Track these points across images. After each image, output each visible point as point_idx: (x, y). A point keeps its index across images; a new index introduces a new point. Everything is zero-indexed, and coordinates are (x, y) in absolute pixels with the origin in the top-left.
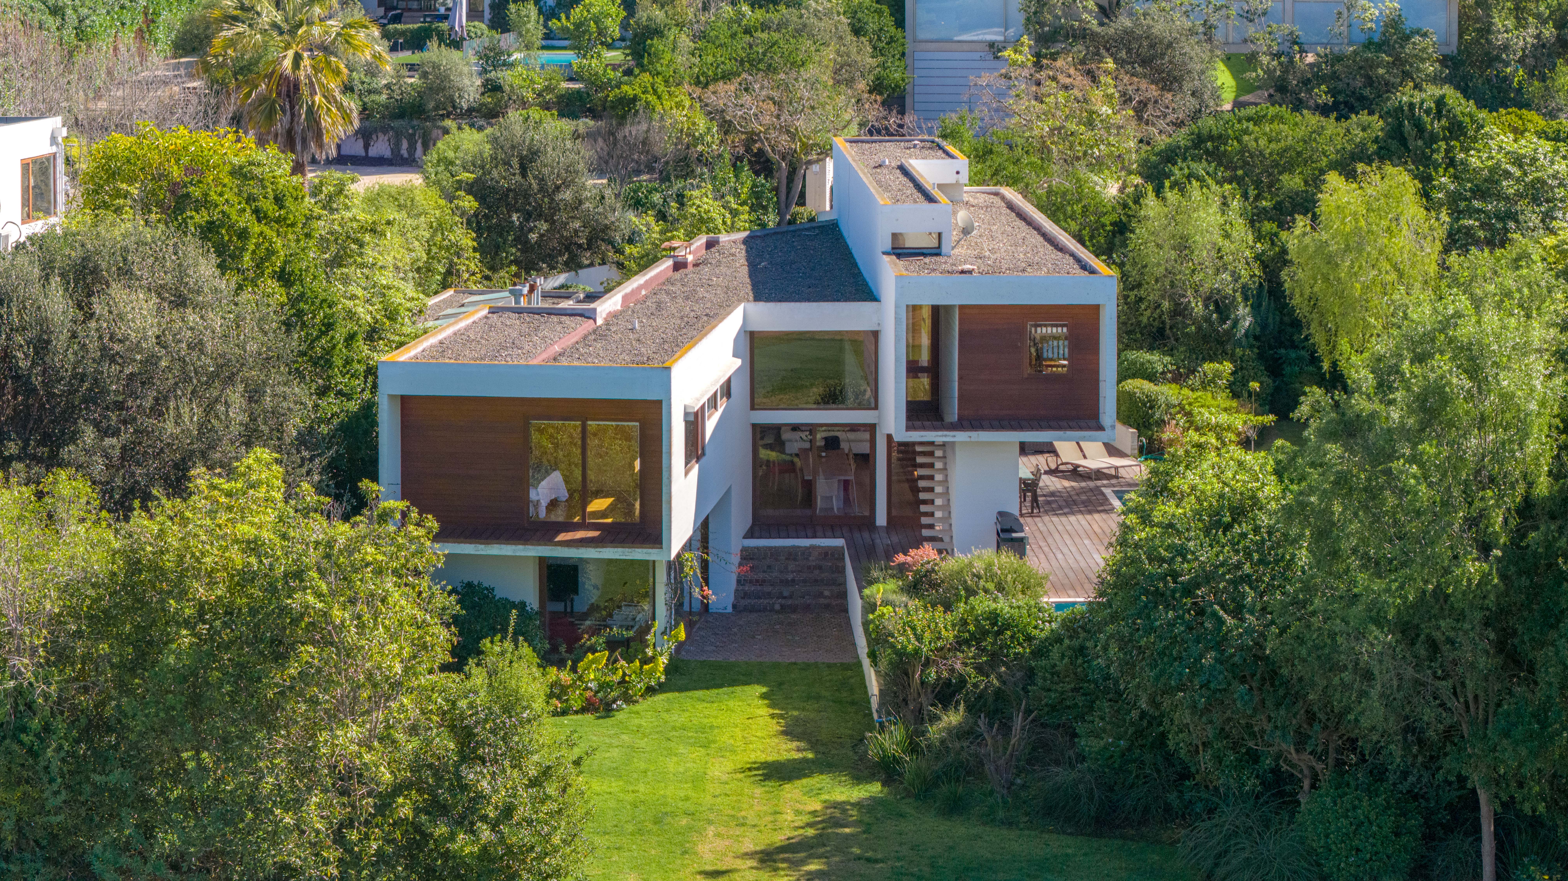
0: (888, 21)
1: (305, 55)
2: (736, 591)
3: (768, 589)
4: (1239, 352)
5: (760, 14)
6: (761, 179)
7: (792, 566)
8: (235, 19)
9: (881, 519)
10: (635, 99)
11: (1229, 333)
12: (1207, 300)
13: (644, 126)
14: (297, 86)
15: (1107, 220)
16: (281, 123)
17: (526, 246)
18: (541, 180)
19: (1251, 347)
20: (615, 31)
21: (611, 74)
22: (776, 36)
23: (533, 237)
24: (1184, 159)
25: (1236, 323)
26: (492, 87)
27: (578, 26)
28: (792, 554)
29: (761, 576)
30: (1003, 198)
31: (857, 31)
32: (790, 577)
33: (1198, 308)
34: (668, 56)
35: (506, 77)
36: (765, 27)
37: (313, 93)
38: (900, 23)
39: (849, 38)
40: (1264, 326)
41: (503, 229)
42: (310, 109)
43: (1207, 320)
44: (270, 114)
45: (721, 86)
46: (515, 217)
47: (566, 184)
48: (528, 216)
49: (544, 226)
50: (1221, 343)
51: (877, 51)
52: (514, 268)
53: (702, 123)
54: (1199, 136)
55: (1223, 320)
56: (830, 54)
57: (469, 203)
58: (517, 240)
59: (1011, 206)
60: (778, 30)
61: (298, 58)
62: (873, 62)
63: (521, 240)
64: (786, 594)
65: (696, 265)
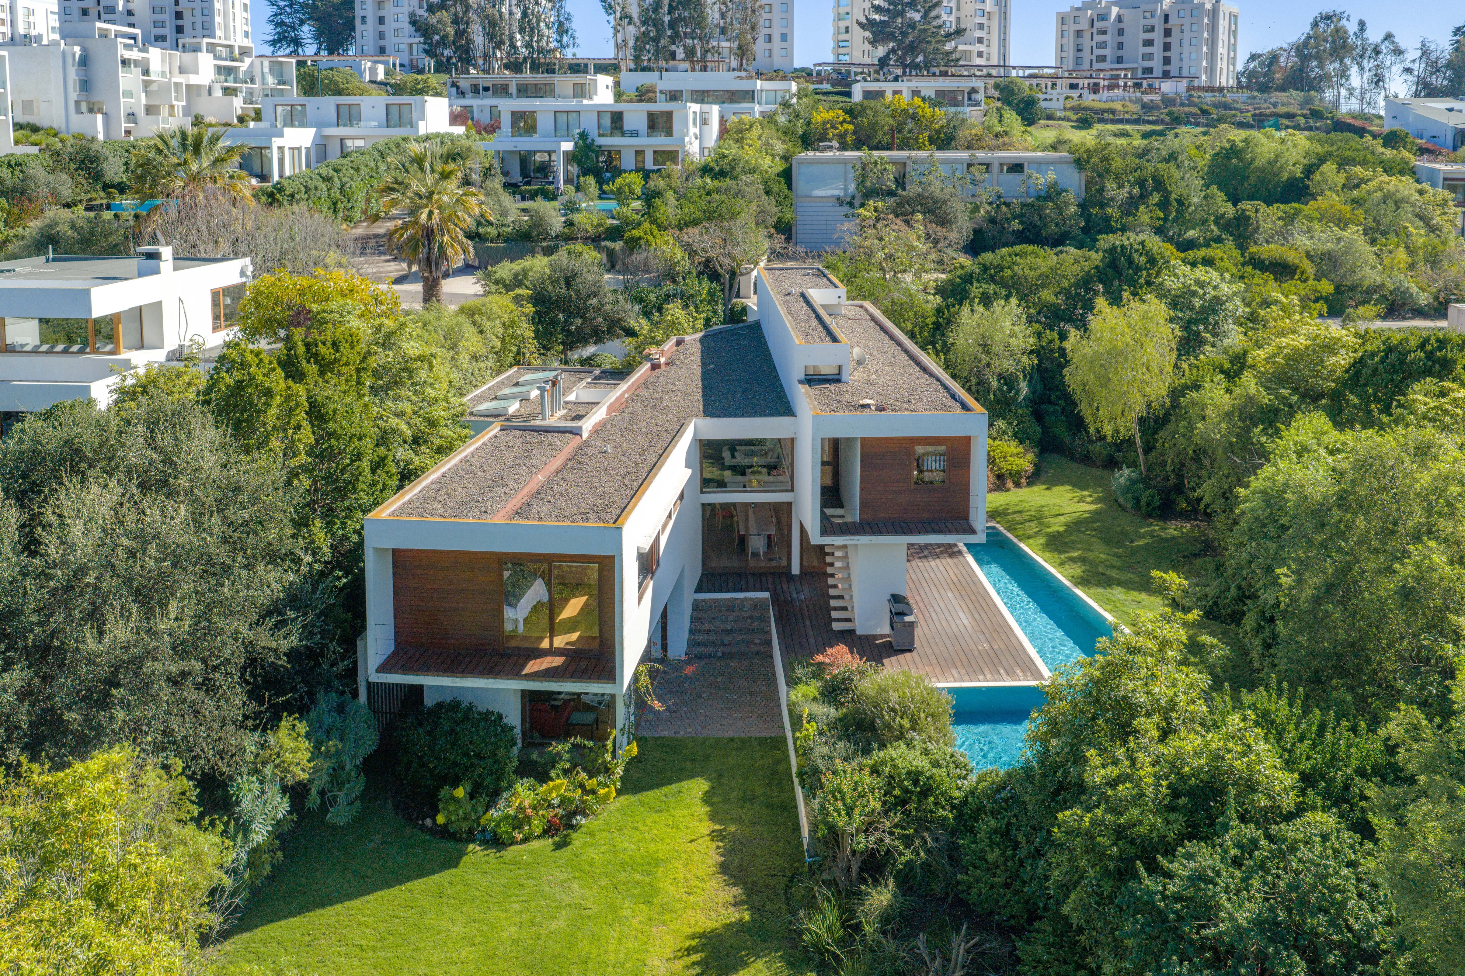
0: (784, 186)
1: (436, 211)
2: (689, 640)
3: (712, 638)
4: (1020, 411)
5: (716, 183)
6: (714, 285)
7: (731, 616)
8: (393, 190)
9: (796, 570)
10: (640, 238)
11: (1014, 399)
12: (1000, 377)
13: (645, 255)
14: (432, 231)
15: (929, 321)
16: (422, 253)
17: (569, 333)
18: (578, 292)
19: (1027, 407)
20: (638, 191)
21: (635, 216)
22: (724, 197)
23: (573, 328)
24: (978, 281)
25: (1018, 393)
26: (569, 224)
27: (619, 189)
28: (731, 606)
29: (707, 626)
30: (866, 310)
31: (768, 193)
32: (729, 627)
33: (995, 384)
34: (663, 209)
35: (576, 218)
36: (718, 191)
37: (443, 235)
38: (790, 187)
39: (764, 197)
40: (1033, 392)
41: (554, 322)
42: (441, 246)
43: (1000, 389)
44: (416, 248)
45: (690, 230)
46: (561, 316)
47: (595, 294)
48: (570, 315)
49: (579, 321)
50: (1008, 405)
51: (779, 204)
52: (561, 347)
53: (679, 254)
54: (984, 265)
55: (1010, 390)
56: (753, 207)
57: (530, 309)
58: (563, 329)
59: (873, 319)
60: (725, 193)
61: (431, 213)
62: (776, 209)
63: (565, 330)
64: (726, 642)
65: (667, 364)
